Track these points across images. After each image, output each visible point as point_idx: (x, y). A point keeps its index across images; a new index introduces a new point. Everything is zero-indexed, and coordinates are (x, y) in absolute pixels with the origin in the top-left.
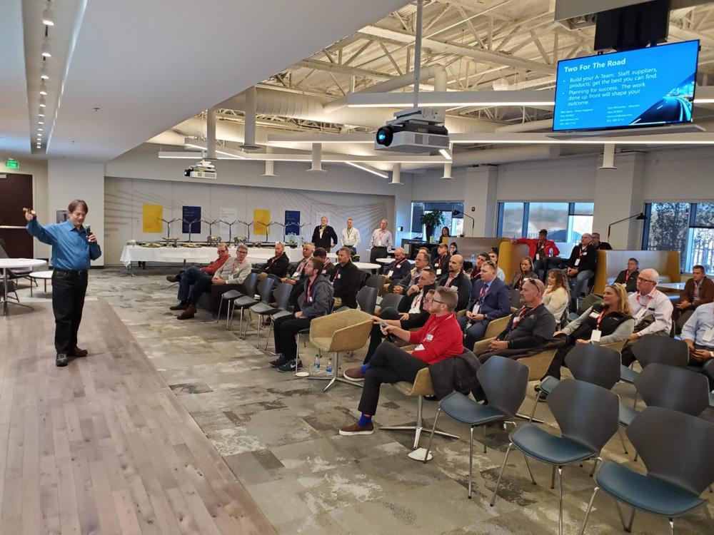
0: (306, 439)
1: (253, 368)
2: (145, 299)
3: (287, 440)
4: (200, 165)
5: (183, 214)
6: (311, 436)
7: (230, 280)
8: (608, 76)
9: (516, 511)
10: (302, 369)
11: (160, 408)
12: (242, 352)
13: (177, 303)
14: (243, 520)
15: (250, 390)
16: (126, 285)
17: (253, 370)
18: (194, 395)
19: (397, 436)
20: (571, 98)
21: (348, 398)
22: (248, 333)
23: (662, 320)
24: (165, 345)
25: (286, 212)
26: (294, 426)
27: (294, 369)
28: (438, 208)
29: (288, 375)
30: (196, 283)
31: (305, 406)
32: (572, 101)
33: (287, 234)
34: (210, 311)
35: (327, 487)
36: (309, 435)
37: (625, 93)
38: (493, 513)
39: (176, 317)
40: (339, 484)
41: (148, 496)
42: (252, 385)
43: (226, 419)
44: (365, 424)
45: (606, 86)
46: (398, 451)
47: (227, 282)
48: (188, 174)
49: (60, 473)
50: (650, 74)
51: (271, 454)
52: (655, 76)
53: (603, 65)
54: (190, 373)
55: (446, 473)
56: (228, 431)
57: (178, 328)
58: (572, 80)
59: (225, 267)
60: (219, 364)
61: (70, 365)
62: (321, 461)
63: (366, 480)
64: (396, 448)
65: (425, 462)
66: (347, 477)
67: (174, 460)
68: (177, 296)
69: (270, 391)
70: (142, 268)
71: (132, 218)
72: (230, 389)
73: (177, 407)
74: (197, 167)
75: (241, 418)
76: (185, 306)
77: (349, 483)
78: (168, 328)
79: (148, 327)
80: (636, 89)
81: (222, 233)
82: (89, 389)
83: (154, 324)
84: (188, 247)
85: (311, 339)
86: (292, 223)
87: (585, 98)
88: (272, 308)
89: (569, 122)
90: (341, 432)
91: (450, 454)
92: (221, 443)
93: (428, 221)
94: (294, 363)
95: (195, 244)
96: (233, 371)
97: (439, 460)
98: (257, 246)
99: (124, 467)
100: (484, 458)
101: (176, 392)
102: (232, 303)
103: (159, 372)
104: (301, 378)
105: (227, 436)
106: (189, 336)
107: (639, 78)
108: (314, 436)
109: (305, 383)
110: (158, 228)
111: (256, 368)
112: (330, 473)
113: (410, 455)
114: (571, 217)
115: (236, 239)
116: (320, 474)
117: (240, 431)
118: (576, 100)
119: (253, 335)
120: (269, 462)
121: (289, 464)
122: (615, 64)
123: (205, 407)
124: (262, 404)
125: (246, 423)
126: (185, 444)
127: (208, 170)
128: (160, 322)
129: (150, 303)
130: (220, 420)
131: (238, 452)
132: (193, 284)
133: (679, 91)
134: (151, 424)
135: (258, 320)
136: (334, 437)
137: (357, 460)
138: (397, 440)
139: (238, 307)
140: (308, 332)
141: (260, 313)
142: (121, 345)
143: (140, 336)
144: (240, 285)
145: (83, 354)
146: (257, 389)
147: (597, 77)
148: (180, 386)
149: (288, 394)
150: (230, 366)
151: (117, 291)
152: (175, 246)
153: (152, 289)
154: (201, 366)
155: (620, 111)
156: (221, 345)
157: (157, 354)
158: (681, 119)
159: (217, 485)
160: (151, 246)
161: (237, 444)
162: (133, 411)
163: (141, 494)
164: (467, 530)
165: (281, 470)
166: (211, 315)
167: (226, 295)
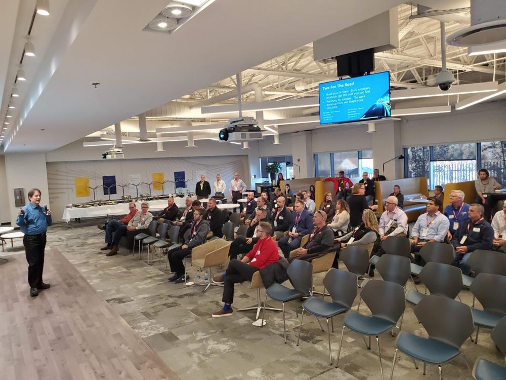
0: (193, 322)
1: (158, 283)
2: (83, 245)
3: (180, 325)
4: (113, 150)
5: (103, 182)
6: (195, 320)
7: (139, 226)
8: (346, 92)
9: (311, 347)
10: (190, 280)
11: (102, 314)
12: (151, 274)
13: (105, 245)
14: (155, 369)
15: (157, 297)
16: (69, 236)
17: (158, 284)
18: (122, 304)
19: (247, 314)
20: (328, 105)
21: (218, 295)
22: (154, 260)
23: (401, 226)
24: (100, 275)
25: (175, 173)
26: (184, 316)
27: (184, 281)
28: (277, 161)
29: (181, 285)
30: (117, 231)
31: (192, 303)
32: (328, 107)
33: (176, 188)
34: (128, 248)
35: (204, 348)
36: (194, 320)
37: (356, 101)
38: (298, 349)
39: (105, 255)
40: (212, 345)
41: (100, 364)
42: (158, 294)
43: (143, 316)
44: (227, 309)
45: (345, 97)
46: (247, 323)
47: (137, 228)
48: (105, 157)
49: (46, 358)
50: (367, 90)
51: (171, 333)
52: (369, 92)
53: (343, 86)
54: (118, 291)
55: (274, 331)
56: (145, 323)
57: (107, 262)
58: (327, 94)
59: (135, 218)
60: (137, 283)
61: (40, 294)
62: (201, 334)
63: (227, 341)
64: (246, 321)
65: (262, 326)
66: (216, 341)
67: (113, 343)
68: (104, 240)
69: (170, 296)
70: (78, 223)
71: (68, 188)
72: (144, 298)
73: (112, 312)
74: (110, 152)
75: (153, 315)
76: (110, 247)
77: (217, 344)
78: (101, 263)
79: (88, 264)
80: (361, 99)
81: (131, 192)
82: (55, 308)
83: (92, 261)
84: (109, 204)
85: (193, 261)
86: (180, 179)
87: (335, 104)
88: (168, 243)
89: (328, 118)
90: (213, 316)
91: (277, 320)
92: (141, 331)
93: (271, 170)
94: (184, 277)
95: (113, 202)
96: (145, 286)
97: (270, 324)
98: (156, 199)
99: (84, 351)
100: (296, 320)
101: (111, 304)
102: (141, 242)
103: (99, 292)
104: (189, 286)
105: (144, 326)
106: (116, 266)
107: (362, 93)
108: (197, 320)
109: (191, 289)
110: (88, 194)
111: (161, 283)
112: (206, 339)
113: (253, 324)
114: (360, 160)
115: (141, 196)
116: (201, 341)
117: (152, 322)
118: (331, 106)
119: (157, 261)
120: (170, 338)
121: (182, 338)
122: (348, 85)
123: (130, 311)
124: (165, 305)
125: (156, 317)
126: (119, 333)
127: (118, 153)
128: (95, 260)
129: (87, 247)
130: (139, 317)
131: (152, 335)
132: (114, 231)
133: (382, 99)
134: (97, 324)
135: (159, 251)
136: (209, 319)
137: (222, 330)
138: (247, 316)
139: (146, 244)
140: (191, 257)
141: (160, 247)
142: (71, 278)
143: (83, 270)
144: (146, 229)
145: (47, 287)
146: (161, 296)
147: (340, 92)
148: (113, 299)
149: (181, 297)
150: (144, 283)
151: (63, 241)
152: (99, 205)
153: (88, 236)
154: (125, 286)
155: (354, 112)
156: (137, 270)
157: (95, 281)
158: (385, 115)
159: (139, 353)
160: (83, 206)
161: (151, 330)
162: (85, 318)
163: (96, 363)
164: (282, 360)
165: (177, 342)
166: (128, 251)
167: (137, 237)
